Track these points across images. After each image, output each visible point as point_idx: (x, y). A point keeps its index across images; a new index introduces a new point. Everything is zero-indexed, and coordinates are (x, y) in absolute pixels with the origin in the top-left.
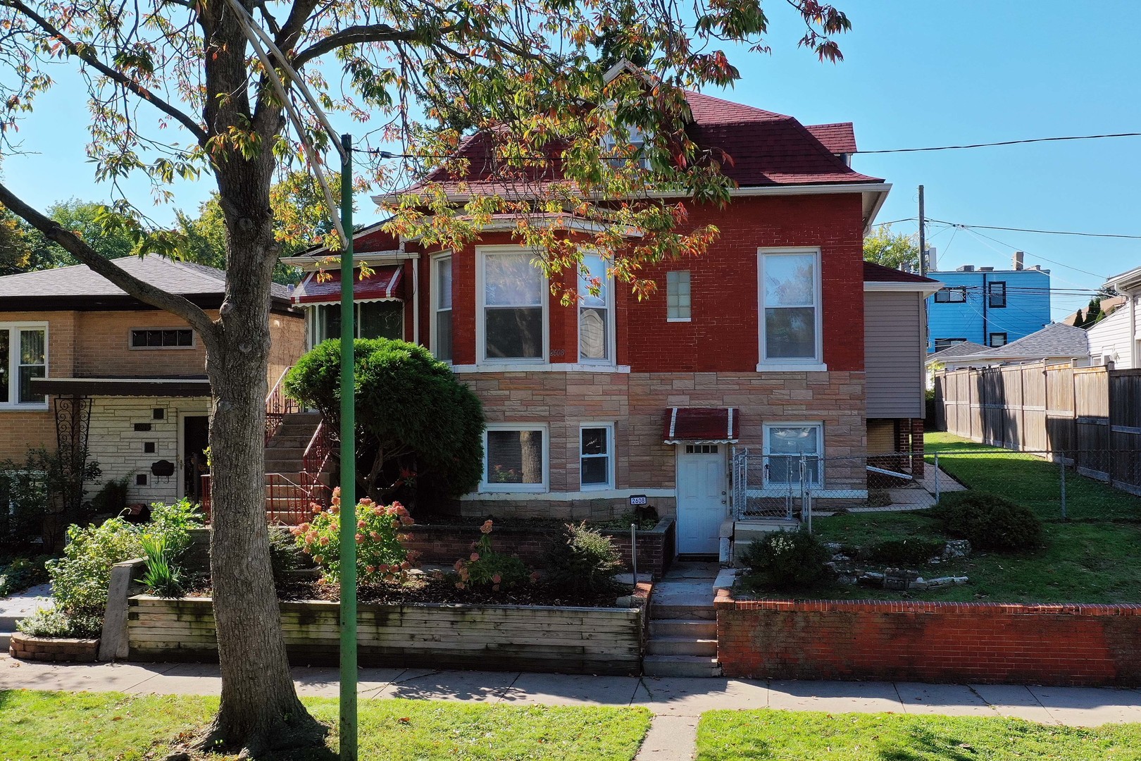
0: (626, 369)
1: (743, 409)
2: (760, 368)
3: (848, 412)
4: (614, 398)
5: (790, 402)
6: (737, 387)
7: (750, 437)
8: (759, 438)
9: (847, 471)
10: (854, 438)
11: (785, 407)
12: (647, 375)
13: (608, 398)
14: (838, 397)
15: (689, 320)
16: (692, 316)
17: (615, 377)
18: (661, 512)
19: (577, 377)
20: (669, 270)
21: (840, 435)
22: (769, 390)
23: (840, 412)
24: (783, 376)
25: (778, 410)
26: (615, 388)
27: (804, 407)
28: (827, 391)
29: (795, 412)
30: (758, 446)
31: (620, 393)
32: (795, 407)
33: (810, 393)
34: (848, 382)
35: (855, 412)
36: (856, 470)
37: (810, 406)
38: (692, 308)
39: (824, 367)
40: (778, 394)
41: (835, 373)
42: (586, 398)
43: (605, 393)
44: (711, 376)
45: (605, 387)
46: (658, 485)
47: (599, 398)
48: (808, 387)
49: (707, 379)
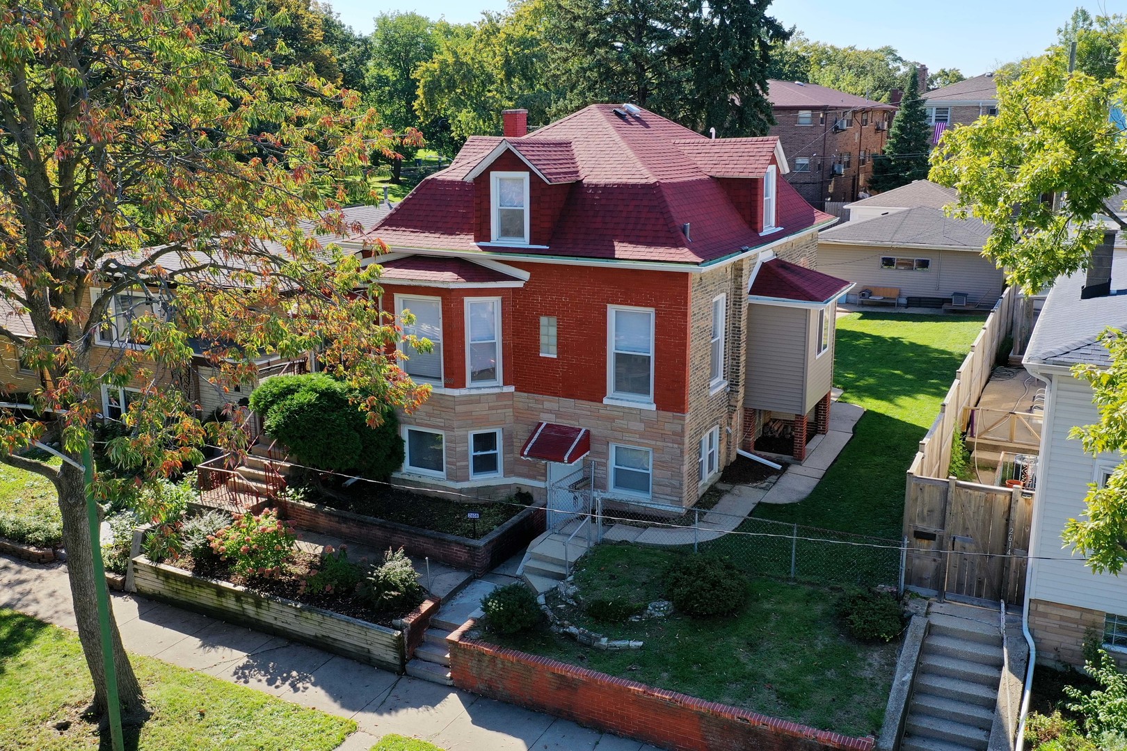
0: (511, 389)
1: (593, 431)
2: (606, 401)
3: (671, 445)
4: (499, 411)
5: (628, 431)
6: (589, 413)
7: (598, 453)
8: (605, 455)
9: (669, 489)
10: (674, 465)
11: (624, 434)
12: (526, 394)
13: (494, 412)
14: (663, 432)
15: (555, 356)
16: (558, 354)
17: (501, 396)
18: (535, 497)
19: (465, 399)
20: (542, 315)
21: (663, 462)
22: (612, 419)
23: (665, 444)
24: (622, 410)
25: (618, 435)
26: (500, 403)
27: (638, 436)
28: (655, 426)
29: (631, 439)
30: (604, 461)
31: (505, 407)
32: (630, 435)
33: (643, 425)
34: (671, 421)
35: (676, 446)
36: (674, 490)
37: (642, 436)
38: (558, 348)
39: (654, 407)
40: (619, 423)
41: (662, 413)
42: (473, 413)
43: (490, 408)
44: (569, 402)
45: (491, 404)
46: (533, 477)
47: (485, 413)
48: (641, 421)
49: (568, 404)
